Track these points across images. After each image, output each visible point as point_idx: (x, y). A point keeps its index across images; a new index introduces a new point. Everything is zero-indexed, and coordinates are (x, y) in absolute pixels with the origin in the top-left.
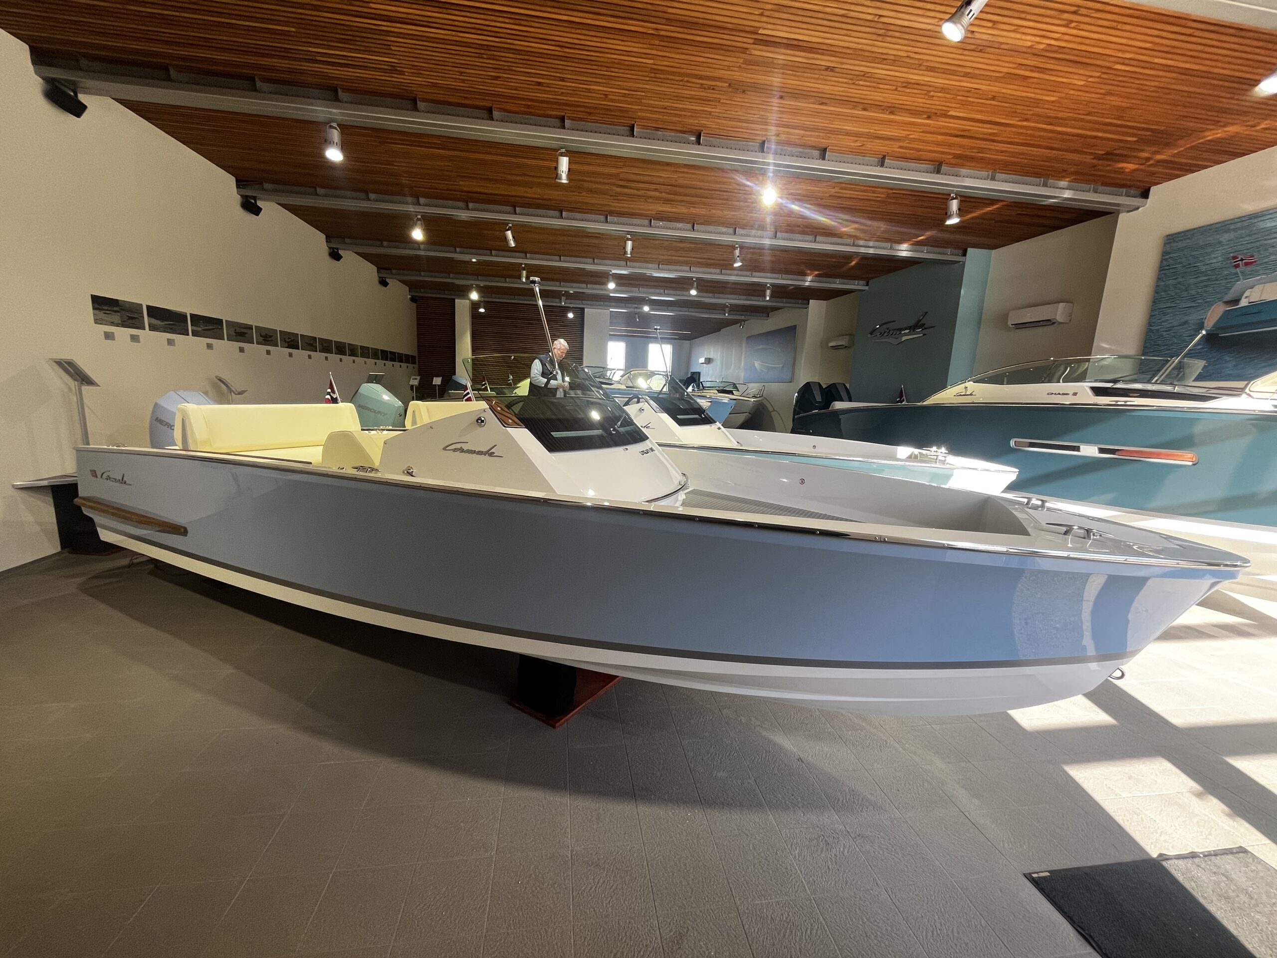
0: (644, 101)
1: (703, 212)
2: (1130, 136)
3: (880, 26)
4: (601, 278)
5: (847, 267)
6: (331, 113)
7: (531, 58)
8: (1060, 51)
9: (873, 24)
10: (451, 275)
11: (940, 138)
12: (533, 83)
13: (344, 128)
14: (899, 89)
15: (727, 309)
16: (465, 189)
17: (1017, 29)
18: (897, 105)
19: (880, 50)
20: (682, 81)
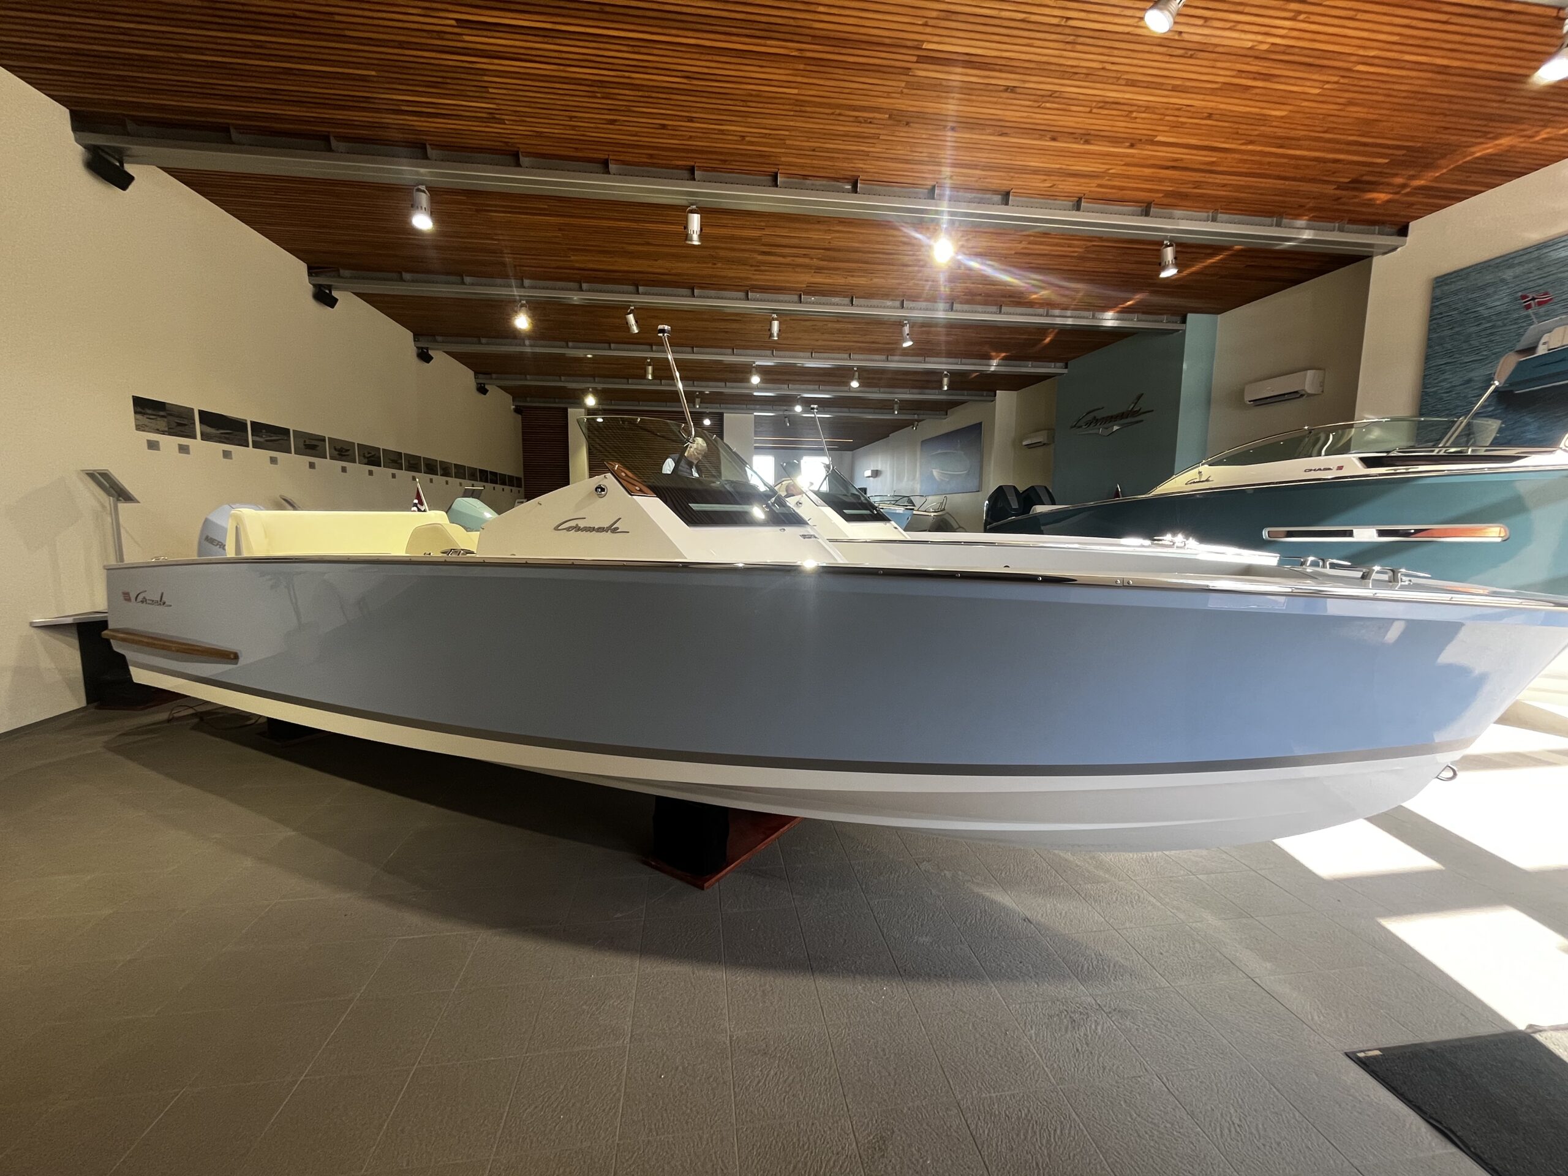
0: (788, 142)
1: (862, 281)
2: (1381, 157)
3: (1068, 31)
4: (741, 373)
5: (1040, 346)
6: (418, 173)
7: (654, 95)
8: (1287, 51)
9: (1059, 30)
10: (563, 378)
11: (1148, 171)
12: (657, 126)
13: (435, 192)
14: (1094, 110)
15: (896, 406)
16: (577, 265)
17: (1234, 26)
18: (1092, 132)
19: (1070, 62)
20: (833, 114)
